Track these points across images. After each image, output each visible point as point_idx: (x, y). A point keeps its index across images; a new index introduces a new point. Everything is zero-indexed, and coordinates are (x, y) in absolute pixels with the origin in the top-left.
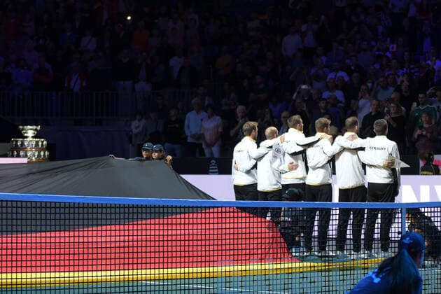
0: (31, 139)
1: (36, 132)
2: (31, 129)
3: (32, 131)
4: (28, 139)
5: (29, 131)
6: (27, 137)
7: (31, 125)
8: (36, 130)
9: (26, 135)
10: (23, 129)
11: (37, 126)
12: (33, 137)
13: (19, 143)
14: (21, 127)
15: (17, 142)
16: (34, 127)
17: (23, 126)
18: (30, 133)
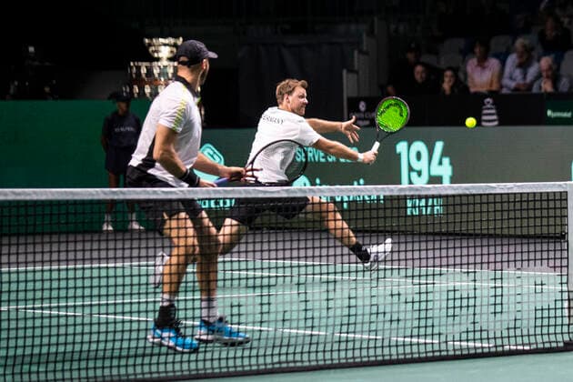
0: (165, 63)
1: (175, 50)
2: (165, 45)
3: (168, 49)
4: (159, 64)
5: (162, 48)
6: (158, 59)
7: (165, 37)
8: (175, 45)
9: (156, 55)
10: (150, 45)
11: (176, 37)
12: (170, 59)
13: (144, 71)
14: (147, 41)
15: (139, 68)
16: (171, 40)
17: (151, 38)
18: (165, 52)
